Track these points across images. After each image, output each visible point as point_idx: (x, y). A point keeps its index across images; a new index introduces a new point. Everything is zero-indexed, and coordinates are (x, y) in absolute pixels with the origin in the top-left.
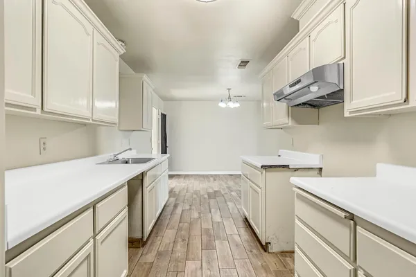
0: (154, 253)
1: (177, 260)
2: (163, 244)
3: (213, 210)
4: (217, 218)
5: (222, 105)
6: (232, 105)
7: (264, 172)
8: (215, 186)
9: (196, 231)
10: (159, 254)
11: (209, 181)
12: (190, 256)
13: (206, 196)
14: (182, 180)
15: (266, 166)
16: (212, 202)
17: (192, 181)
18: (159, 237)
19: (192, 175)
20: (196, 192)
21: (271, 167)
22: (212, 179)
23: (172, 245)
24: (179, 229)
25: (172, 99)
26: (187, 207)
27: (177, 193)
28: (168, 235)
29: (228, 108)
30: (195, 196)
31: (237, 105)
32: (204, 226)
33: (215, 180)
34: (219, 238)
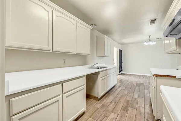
0: (101, 104)
1: (108, 111)
2: (106, 102)
3: (135, 92)
4: (136, 96)
7: (156, 78)
8: (142, 81)
9: (123, 100)
10: (103, 106)
11: (140, 78)
12: (114, 111)
13: (135, 85)
14: (128, 76)
15: (157, 75)
16: (137, 88)
17: (132, 77)
18: (106, 98)
19: (133, 75)
22: (142, 77)
23: (109, 103)
24: (116, 97)
26: (124, 88)
27: (123, 81)
28: (110, 98)
30: (130, 84)
32: (128, 99)
33: (143, 78)
34: (132, 107)
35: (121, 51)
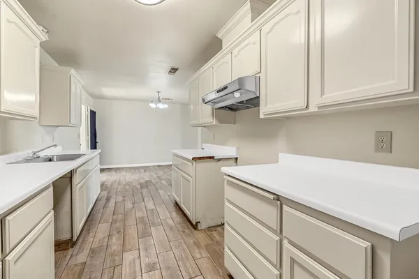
0: (86, 252)
1: (113, 255)
2: (97, 240)
3: (146, 199)
4: (150, 206)
5: (153, 105)
6: (161, 106)
7: (194, 163)
8: (146, 176)
9: (131, 222)
10: (93, 251)
11: (140, 173)
12: (128, 247)
13: (139, 187)
14: (113, 173)
15: (196, 158)
16: (145, 191)
17: (124, 173)
18: (91, 234)
19: (123, 168)
20: (128, 184)
21: (200, 158)
22: (142, 170)
23: (106, 240)
24: (114, 222)
25: (101, 97)
26: (120, 199)
27: (109, 186)
28: (101, 230)
29: (157, 109)
30: (127, 187)
31: (166, 106)
32: (139, 214)
33: (145, 171)
34: (154, 224)
35: (93, 114)
